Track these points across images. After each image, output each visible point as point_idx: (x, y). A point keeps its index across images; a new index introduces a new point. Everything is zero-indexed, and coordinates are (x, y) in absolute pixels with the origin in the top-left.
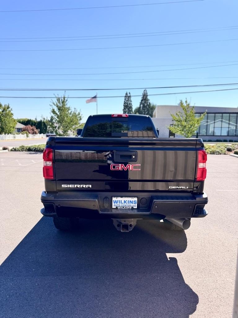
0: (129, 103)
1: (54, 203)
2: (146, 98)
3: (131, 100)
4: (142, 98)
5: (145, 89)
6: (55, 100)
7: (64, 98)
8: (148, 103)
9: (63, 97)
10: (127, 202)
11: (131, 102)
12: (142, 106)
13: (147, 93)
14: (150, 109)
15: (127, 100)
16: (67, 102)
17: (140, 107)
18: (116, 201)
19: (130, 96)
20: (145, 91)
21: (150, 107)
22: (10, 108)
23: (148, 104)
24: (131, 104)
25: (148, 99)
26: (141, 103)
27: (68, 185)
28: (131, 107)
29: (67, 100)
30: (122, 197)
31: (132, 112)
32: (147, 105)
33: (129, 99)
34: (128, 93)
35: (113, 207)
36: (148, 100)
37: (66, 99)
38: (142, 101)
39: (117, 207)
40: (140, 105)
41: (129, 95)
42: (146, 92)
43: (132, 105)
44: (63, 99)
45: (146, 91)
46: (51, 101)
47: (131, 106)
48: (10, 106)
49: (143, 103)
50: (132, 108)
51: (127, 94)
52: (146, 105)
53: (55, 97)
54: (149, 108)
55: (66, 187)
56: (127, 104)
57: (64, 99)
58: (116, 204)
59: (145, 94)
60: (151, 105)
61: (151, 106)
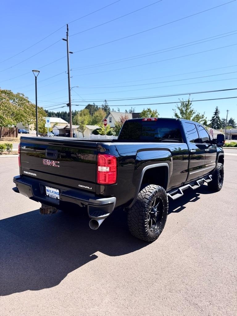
6: (180, 105)
7: (189, 101)
9: (187, 101)
10: (54, 192)
16: (191, 105)
18: (48, 190)
22: (158, 113)
29: (191, 104)
30: (50, 187)
37: (190, 102)
39: (49, 195)
44: (187, 103)
46: (177, 106)
48: (157, 111)
53: (180, 101)
57: (189, 103)
58: (48, 192)
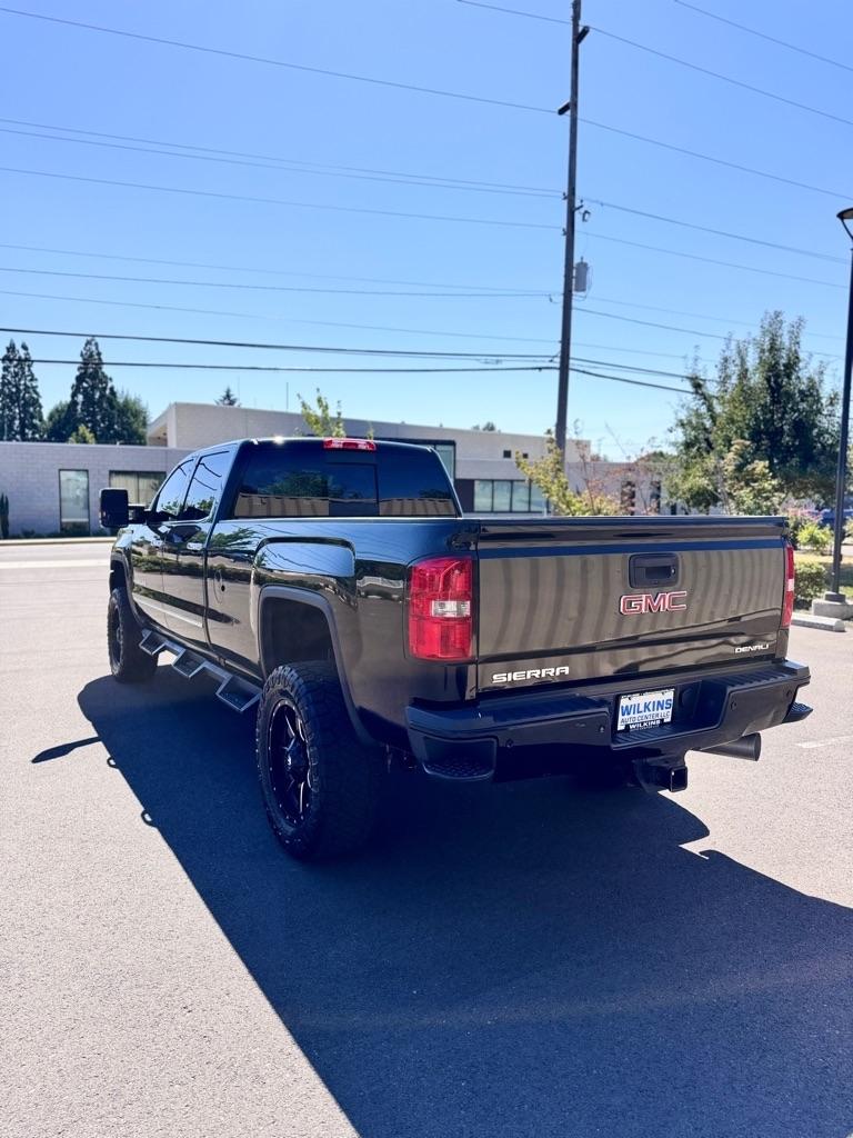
0: (26, 387)
1: (496, 738)
2: (96, 372)
3: (32, 375)
4: (79, 369)
5: (89, 338)
8: (105, 389)
10: (651, 707)
11: (34, 384)
12: (80, 398)
13: (99, 354)
14: (115, 412)
15: (16, 374)
17: (74, 403)
18: (627, 707)
19: (27, 360)
20: (88, 343)
21: (114, 403)
23: (108, 392)
24: (34, 388)
25: (105, 377)
26: (76, 390)
27: (510, 675)
28: (36, 403)
30: (641, 693)
31: (41, 420)
32: (102, 396)
33: (22, 368)
34: (18, 347)
35: (621, 727)
36: (105, 379)
38: (80, 379)
39: (627, 726)
40: (74, 395)
41: (22, 353)
42: (93, 348)
43: (37, 393)
45: (96, 344)
47: (35, 396)
49: (85, 389)
50: (41, 407)
51: (11, 348)
52: (97, 395)
54: (112, 407)
55: (505, 679)
56: (17, 386)
58: (626, 716)
59: (91, 355)
60: (121, 400)
61: (118, 403)
